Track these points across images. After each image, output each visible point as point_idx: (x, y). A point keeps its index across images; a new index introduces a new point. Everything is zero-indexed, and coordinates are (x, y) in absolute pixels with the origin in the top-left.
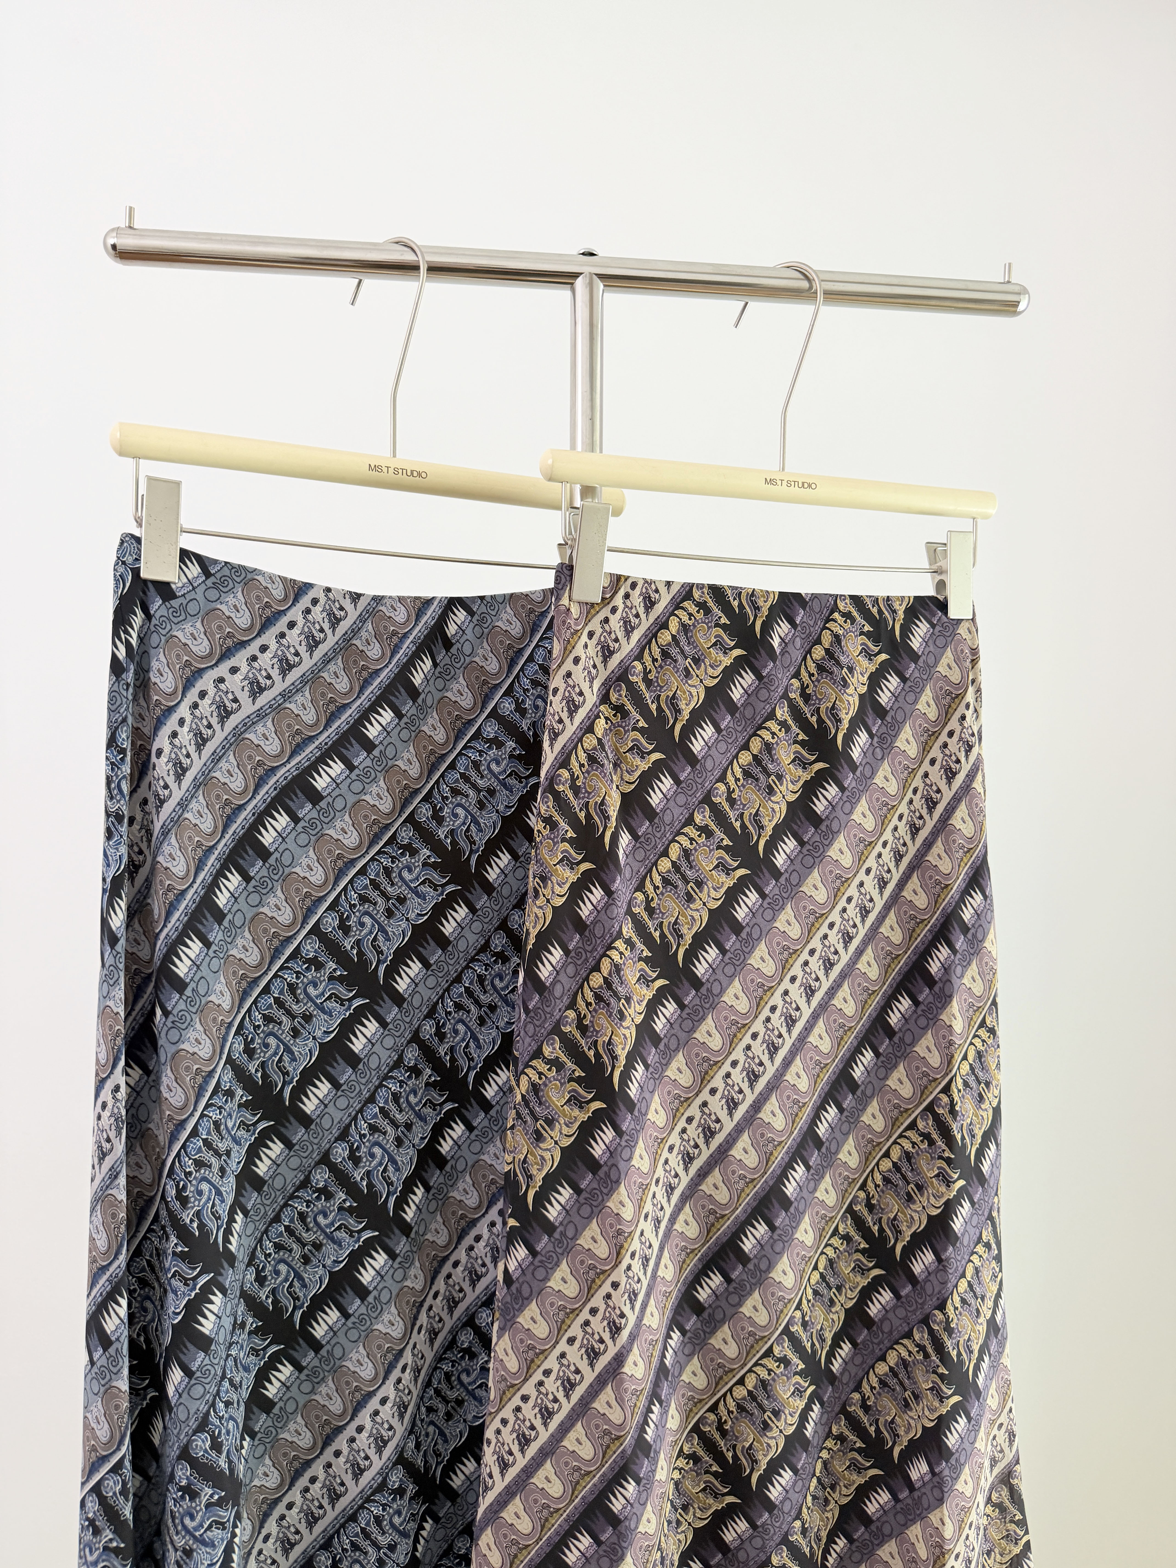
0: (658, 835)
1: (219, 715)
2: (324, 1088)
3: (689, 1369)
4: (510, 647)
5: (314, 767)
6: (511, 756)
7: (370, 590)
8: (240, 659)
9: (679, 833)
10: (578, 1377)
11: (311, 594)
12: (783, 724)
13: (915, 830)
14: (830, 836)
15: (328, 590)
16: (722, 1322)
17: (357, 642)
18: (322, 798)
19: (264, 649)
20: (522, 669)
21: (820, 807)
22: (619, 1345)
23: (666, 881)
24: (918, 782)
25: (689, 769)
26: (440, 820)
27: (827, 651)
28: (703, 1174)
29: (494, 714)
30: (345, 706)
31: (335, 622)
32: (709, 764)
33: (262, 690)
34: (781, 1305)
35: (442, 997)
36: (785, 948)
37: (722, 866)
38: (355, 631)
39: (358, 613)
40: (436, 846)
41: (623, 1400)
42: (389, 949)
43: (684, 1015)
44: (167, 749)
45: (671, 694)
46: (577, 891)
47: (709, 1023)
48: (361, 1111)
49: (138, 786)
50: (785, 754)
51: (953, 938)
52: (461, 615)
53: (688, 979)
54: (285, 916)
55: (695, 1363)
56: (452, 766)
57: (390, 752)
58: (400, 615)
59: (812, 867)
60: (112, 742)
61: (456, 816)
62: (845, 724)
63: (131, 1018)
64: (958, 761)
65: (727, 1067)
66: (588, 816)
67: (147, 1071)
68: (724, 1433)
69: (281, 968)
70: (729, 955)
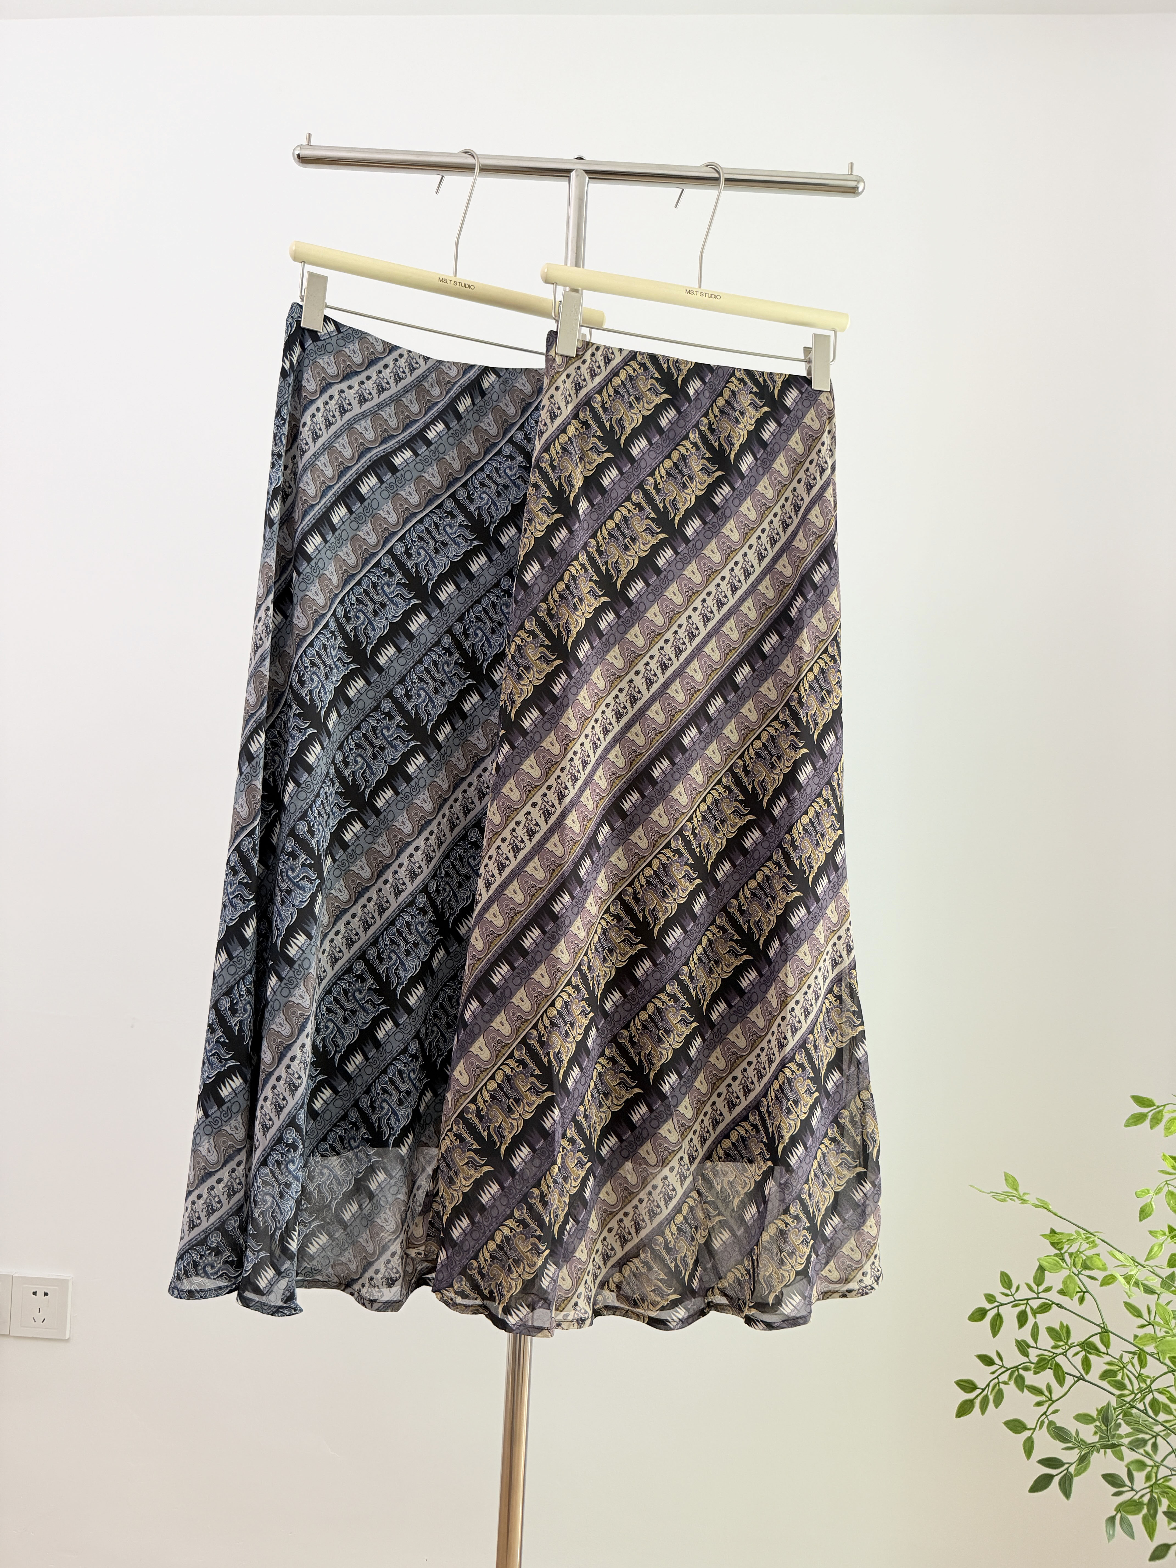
0: (607, 505)
1: (340, 411)
2: (391, 650)
3: (615, 855)
4: (523, 400)
5: (394, 452)
6: (520, 466)
7: (436, 356)
8: (355, 381)
9: (621, 506)
10: (537, 828)
11: (399, 352)
12: (695, 444)
13: (786, 526)
14: (725, 519)
15: (410, 352)
16: (638, 824)
17: (425, 384)
18: (398, 471)
19: (368, 378)
20: (530, 415)
21: (718, 500)
22: (563, 806)
23: (611, 535)
24: (788, 493)
25: (629, 465)
26: (472, 501)
27: (727, 401)
28: (628, 726)
29: (511, 441)
30: (416, 421)
31: (412, 370)
32: (643, 464)
33: (366, 401)
34: (677, 815)
35: (468, 610)
36: (691, 589)
37: (648, 530)
38: (424, 377)
39: (427, 367)
40: (468, 515)
41: (564, 841)
42: (436, 573)
43: (620, 623)
44: (309, 423)
45: (619, 417)
46: (552, 530)
47: (636, 629)
48: (413, 667)
49: (291, 448)
50: (696, 464)
51: (805, 591)
52: (493, 377)
53: (623, 600)
54: (372, 539)
55: (620, 852)
56: (482, 469)
57: (441, 449)
58: (453, 372)
59: (710, 539)
60: (278, 414)
61: (482, 498)
62: (737, 447)
63: (278, 584)
64: (815, 479)
65: (646, 658)
66: (560, 485)
67: (285, 616)
68: (637, 900)
69: (369, 571)
70: (651, 588)
